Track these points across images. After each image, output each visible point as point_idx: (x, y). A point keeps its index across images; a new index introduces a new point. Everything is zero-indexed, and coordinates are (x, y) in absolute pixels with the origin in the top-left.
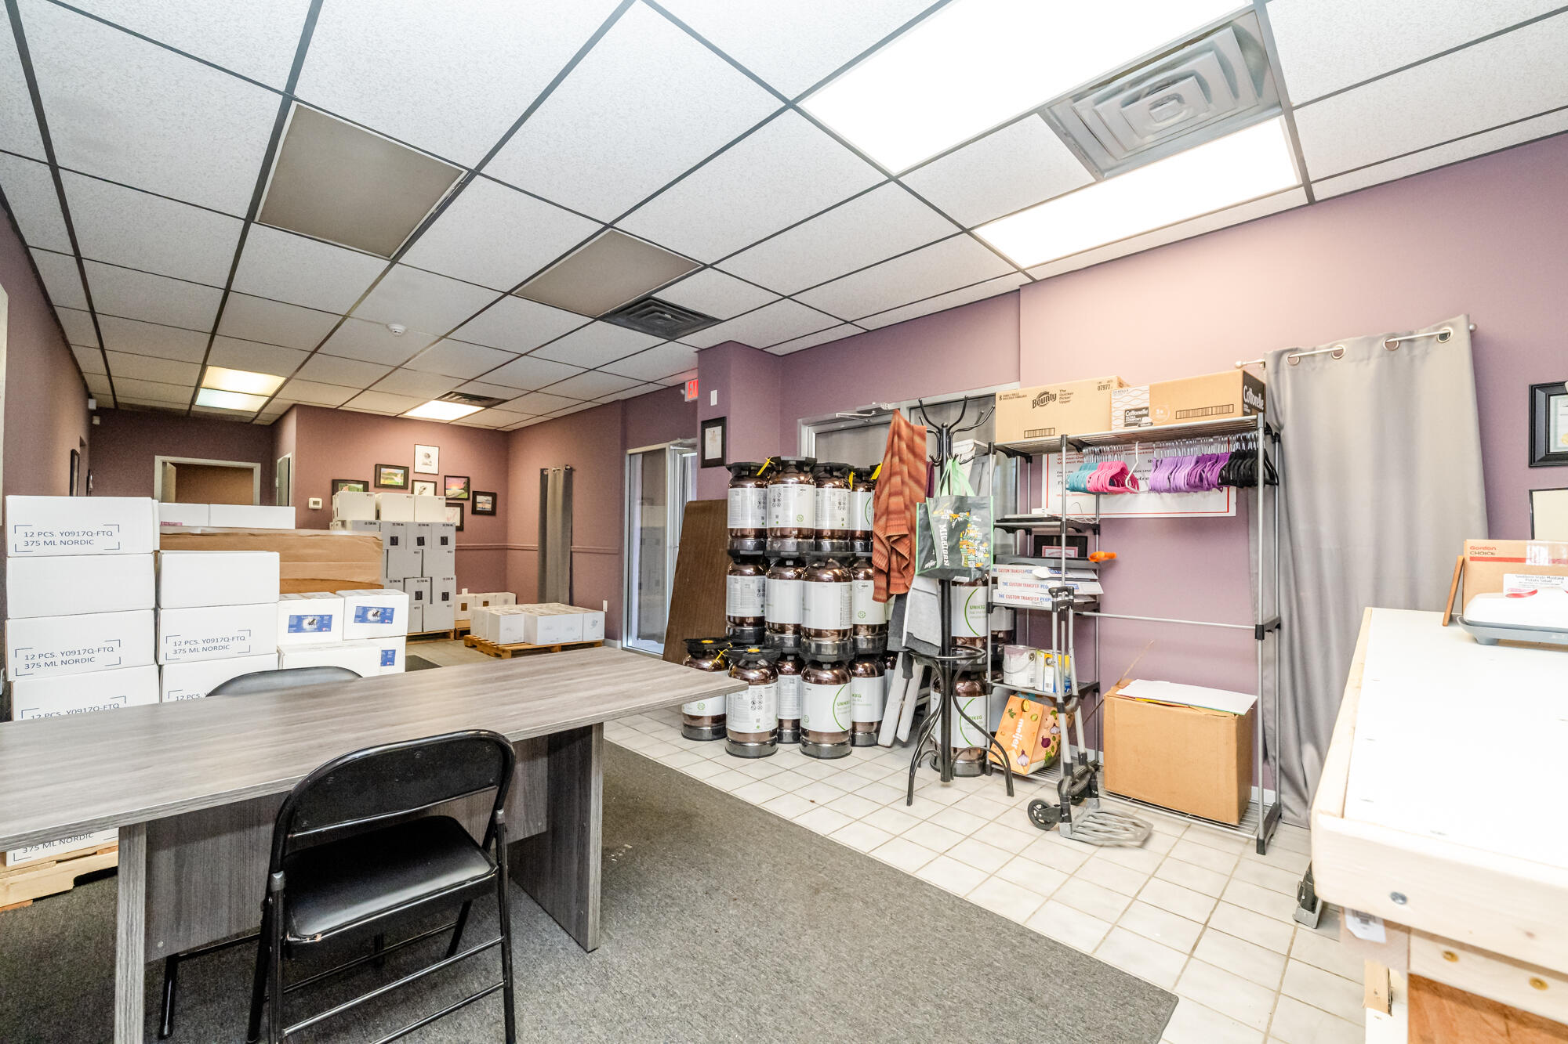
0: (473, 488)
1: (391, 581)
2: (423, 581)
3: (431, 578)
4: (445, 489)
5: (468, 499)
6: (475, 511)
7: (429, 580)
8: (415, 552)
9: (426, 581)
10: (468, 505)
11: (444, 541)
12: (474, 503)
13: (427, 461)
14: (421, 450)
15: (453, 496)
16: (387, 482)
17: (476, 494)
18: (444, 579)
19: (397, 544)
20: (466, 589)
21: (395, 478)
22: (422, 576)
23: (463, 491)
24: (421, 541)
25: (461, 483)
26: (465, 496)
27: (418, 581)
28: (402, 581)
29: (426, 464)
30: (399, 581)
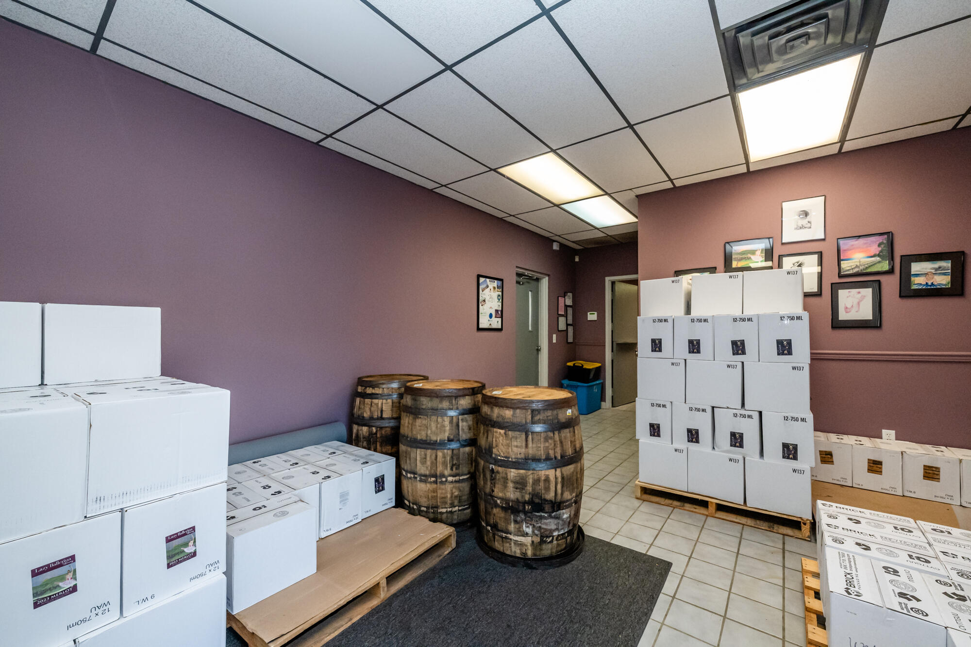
0: (900, 250)
1: (691, 409)
2: (744, 416)
3: (760, 413)
4: (839, 261)
5: (891, 271)
6: (907, 292)
7: (756, 416)
8: (729, 366)
9: (750, 417)
10: (891, 284)
11: (784, 348)
12: (906, 277)
13: (804, 222)
14: (791, 209)
15: (855, 270)
16: (741, 264)
17: (908, 260)
18: (786, 418)
19: (699, 352)
20: (893, 432)
21: (752, 257)
22: (743, 405)
23: (878, 259)
24: (738, 347)
25: (873, 246)
26: (885, 266)
27: (735, 415)
28: (709, 410)
29: (802, 227)
30: (704, 410)
